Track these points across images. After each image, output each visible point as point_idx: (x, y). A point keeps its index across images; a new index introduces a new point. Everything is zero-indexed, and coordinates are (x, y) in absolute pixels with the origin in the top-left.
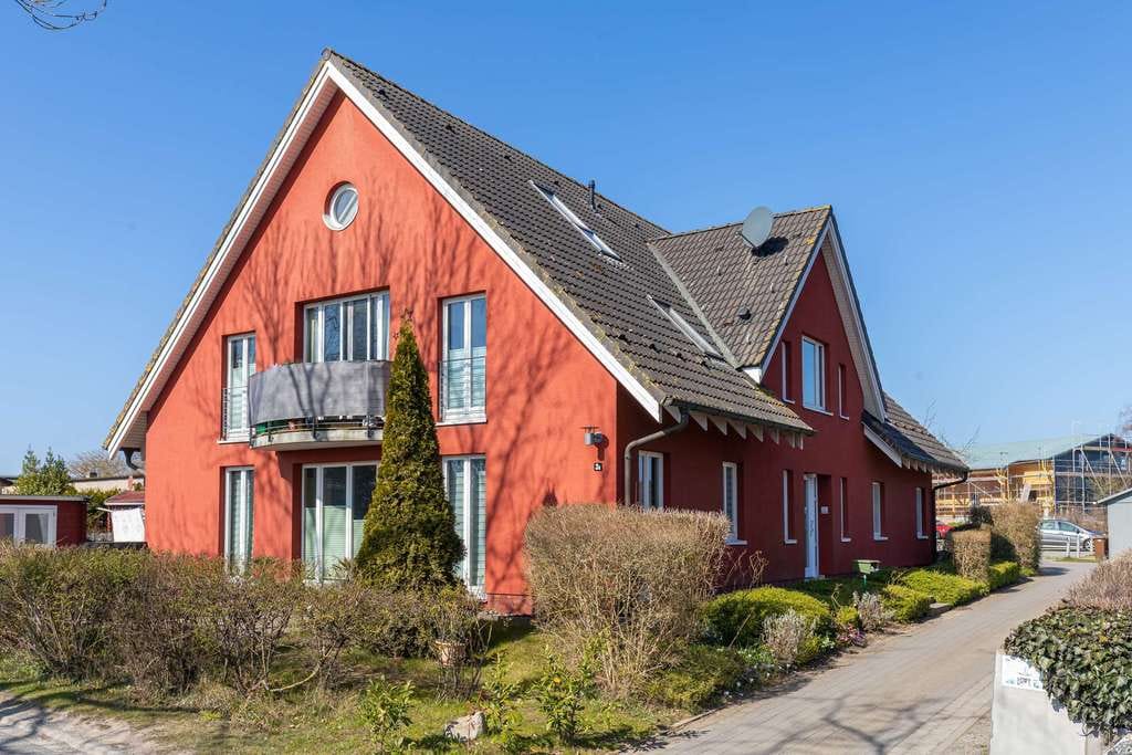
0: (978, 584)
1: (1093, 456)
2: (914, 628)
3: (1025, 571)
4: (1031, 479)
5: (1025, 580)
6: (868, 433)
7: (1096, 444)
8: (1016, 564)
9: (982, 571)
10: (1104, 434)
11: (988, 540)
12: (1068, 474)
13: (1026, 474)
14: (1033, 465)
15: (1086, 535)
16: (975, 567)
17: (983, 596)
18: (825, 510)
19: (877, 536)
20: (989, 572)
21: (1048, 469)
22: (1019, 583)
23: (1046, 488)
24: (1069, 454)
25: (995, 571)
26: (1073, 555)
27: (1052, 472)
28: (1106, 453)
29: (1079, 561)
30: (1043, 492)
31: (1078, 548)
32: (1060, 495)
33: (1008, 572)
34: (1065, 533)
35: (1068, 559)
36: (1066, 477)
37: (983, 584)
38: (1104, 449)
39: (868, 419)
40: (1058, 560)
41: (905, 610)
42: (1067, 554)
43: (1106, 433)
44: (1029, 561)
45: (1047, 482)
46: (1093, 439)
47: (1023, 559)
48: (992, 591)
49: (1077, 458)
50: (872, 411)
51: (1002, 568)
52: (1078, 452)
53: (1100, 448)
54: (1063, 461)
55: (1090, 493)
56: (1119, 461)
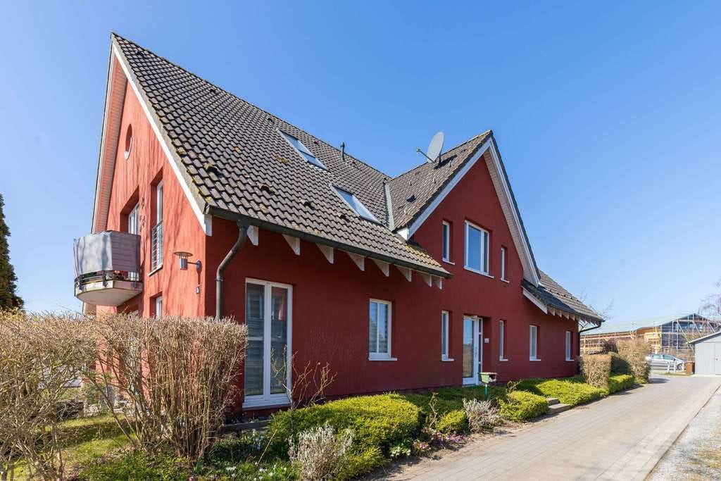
0: (599, 390)
1: (683, 324)
2: (527, 426)
3: (638, 380)
4: (648, 336)
5: (638, 386)
6: (526, 293)
7: (686, 318)
8: (631, 376)
9: (603, 381)
10: (691, 314)
11: (609, 361)
12: (669, 333)
13: (646, 334)
14: (650, 329)
15: (679, 362)
16: (598, 378)
17: (602, 398)
18: (487, 340)
19: (533, 358)
20: (609, 382)
21: (658, 331)
22: (633, 388)
23: (656, 341)
24: (670, 324)
25: (613, 381)
26: (671, 372)
27: (660, 333)
28: (691, 323)
29: (675, 375)
30: (655, 342)
31: (675, 368)
32: (664, 343)
33: (624, 381)
34: (666, 360)
35: (669, 374)
36: (668, 335)
37: (604, 389)
38: (691, 321)
39: (526, 284)
40: (662, 374)
41: (520, 412)
42: (668, 371)
43: (692, 313)
44: (642, 375)
45: (657, 337)
46: (684, 316)
47: (637, 374)
48: (611, 393)
49: (675, 326)
50: (529, 280)
51: (620, 378)
52: (675, 323)
53: (688, 321)
54: (666, 327)
55: (681, 343)
56: (698, 327)
